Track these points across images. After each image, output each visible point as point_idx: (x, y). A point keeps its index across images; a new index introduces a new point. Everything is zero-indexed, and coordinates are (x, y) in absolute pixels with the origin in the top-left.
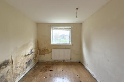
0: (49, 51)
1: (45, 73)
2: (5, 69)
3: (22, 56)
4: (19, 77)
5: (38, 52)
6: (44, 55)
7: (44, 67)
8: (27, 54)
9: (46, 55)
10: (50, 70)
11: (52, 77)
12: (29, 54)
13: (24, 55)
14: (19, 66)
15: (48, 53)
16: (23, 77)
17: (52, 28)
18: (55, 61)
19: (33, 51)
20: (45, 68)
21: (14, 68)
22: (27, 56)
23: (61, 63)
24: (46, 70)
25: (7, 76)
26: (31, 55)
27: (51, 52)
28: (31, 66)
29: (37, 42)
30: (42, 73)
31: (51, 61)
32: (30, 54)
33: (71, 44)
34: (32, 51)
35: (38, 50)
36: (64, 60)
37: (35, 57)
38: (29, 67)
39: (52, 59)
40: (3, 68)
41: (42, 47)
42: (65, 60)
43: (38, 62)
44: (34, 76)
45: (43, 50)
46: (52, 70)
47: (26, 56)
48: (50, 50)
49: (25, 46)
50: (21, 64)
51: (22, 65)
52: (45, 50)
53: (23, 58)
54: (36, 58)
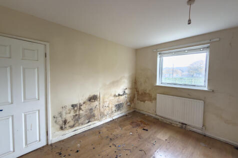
0: (151, 97)
1: (135, 129)
2: (94, 103)
3: (111, 95)
4: (106, 119)
5: (136, 95)
6: (144, 102)
7: (139, 120)
8: (117, 94)
9: (146, 102)
10: (145, 128)
11: (140, 138)
12: (119, 95)
13: (113, 94)
14: (106, 106)
15: (151, 100)
16: (111, 121)
17: (160, 54)
18: (162, 119)
19: (127, 91)
20: (140, 122)
21: (101, 105)
22: (117, 96)
23: (173, 126)
24: (138, 125)
25: (95, 111)
26: (123, 97)
27: (156, 99)
28: (122, 112)
29: (135, 80)
30: (131, 126)
31: (154, 115)
32: (121, 95)
33: (206, 89)
34: (124, 92)
35: (136, 93)
36: (183, 124)
37: (130, 101)
38: (119, 112)
39: (155, 112)
40: (92, 102)
41: (141, 89)
42: (186, 125)
43: (135, 111)
44: (120, 126)
45: (142, 94)
46: (147, 130)
47: (115, 96)
48: (153, 96)
49: (115, 83)
50: (109, 104)
51: (110, 106)
52: (145, 93)
53: (112, 98)
54: (131, 103)
